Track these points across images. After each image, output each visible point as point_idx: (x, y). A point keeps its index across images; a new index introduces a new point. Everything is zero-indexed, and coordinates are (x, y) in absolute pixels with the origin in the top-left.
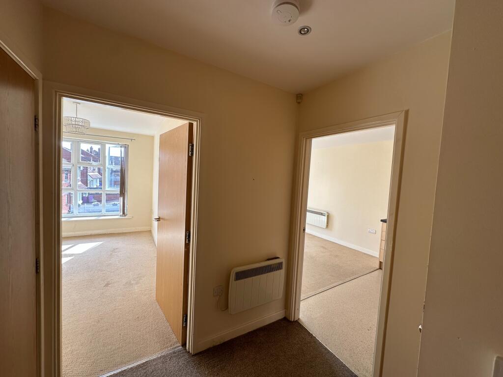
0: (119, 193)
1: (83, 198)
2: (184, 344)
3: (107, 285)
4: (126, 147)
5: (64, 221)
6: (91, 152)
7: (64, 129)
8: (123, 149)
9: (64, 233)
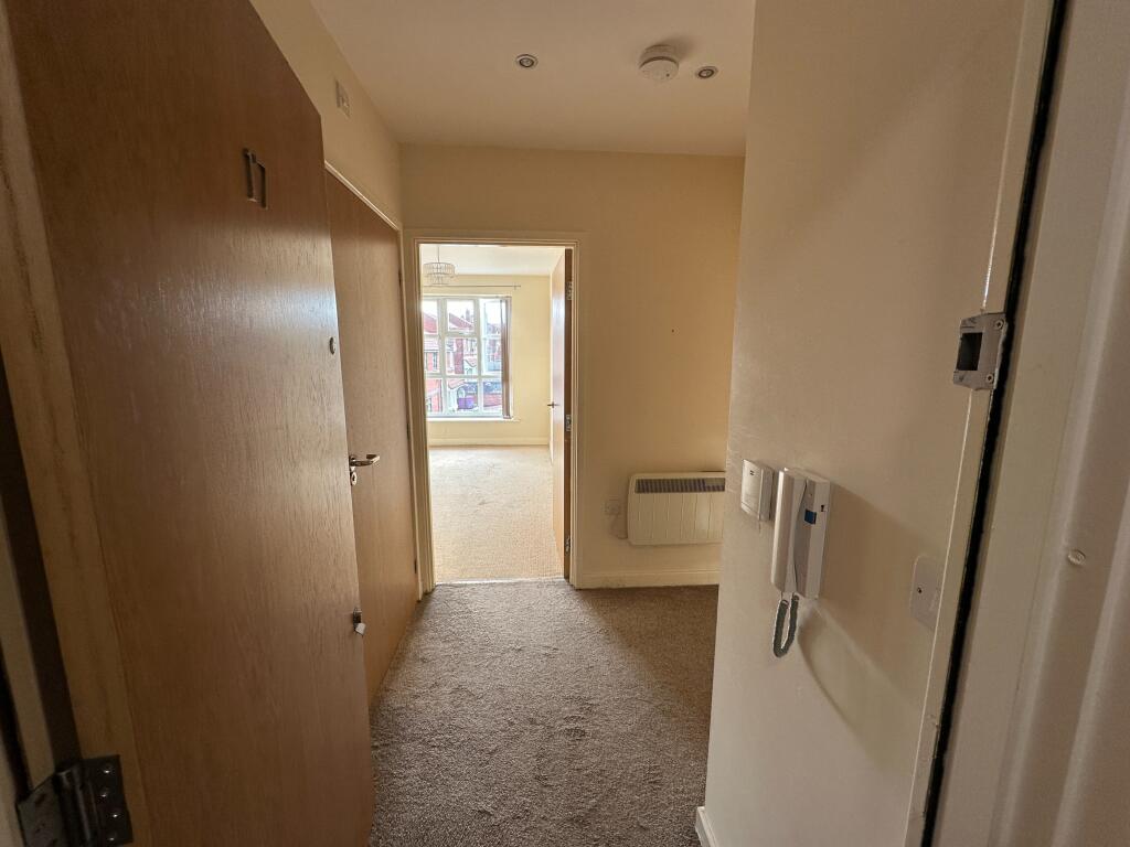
0: (500, 380)
1: (459, 400)
2: (567, 577)
3: (483, 503)
4: (507, 301)
5: (431, 422)
6: (468, 319)
7: (424, 281)
8: (504, 304)
9: (430, 441)
